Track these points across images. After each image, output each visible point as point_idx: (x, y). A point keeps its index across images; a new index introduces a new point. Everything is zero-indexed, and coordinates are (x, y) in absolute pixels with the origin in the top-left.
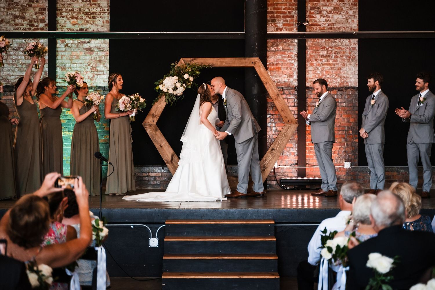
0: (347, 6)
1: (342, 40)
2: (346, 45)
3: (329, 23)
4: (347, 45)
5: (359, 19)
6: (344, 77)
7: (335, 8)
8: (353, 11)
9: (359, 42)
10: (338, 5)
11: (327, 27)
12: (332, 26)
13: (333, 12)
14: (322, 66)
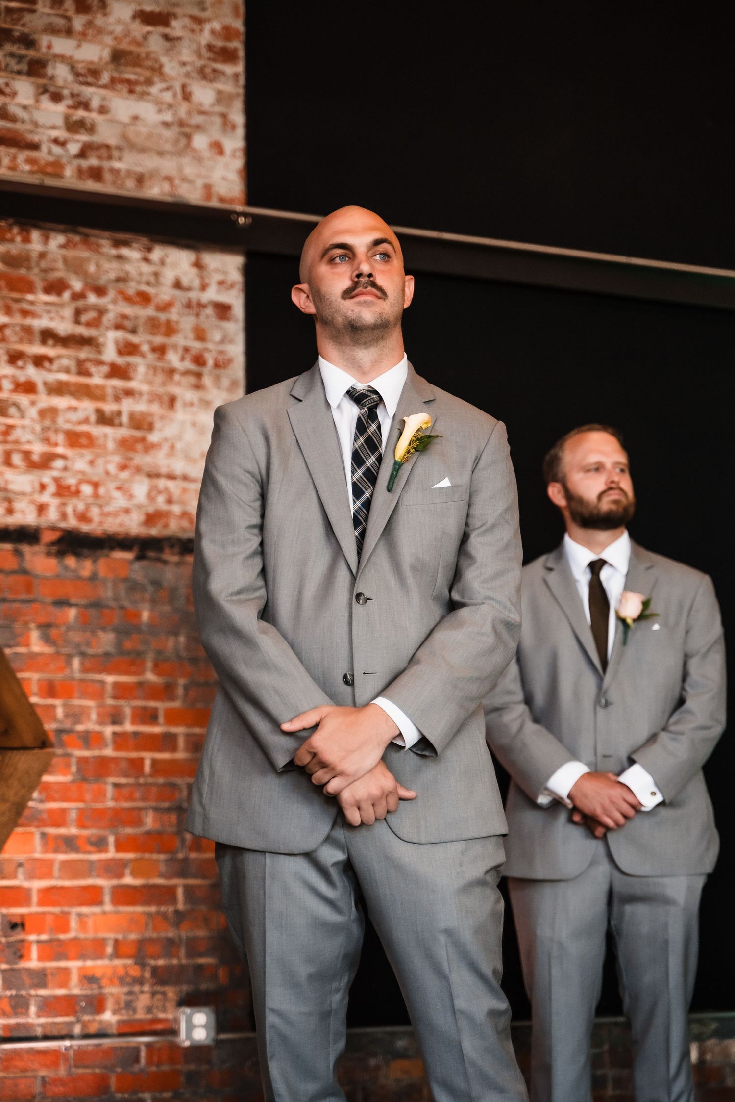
0: (186, 53)
1: (157, 253)
2: (178, 285)
3: (84, 138)
4: (185, 282)
5: (250, 137)
6: (171, 477)
7: (118, 57)
8: (219, 93)
9: (248, 271)
10: (139, 44)
11: (76, 162)
12: (100, 158)
13: (105, 78)
14: (44, 400)
